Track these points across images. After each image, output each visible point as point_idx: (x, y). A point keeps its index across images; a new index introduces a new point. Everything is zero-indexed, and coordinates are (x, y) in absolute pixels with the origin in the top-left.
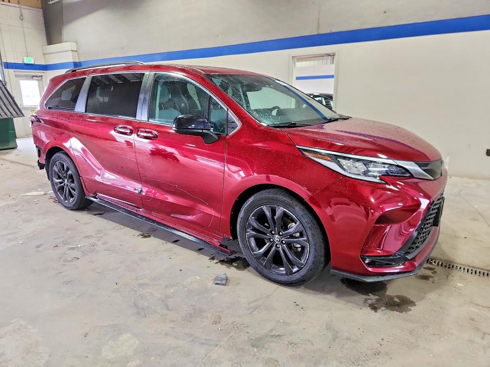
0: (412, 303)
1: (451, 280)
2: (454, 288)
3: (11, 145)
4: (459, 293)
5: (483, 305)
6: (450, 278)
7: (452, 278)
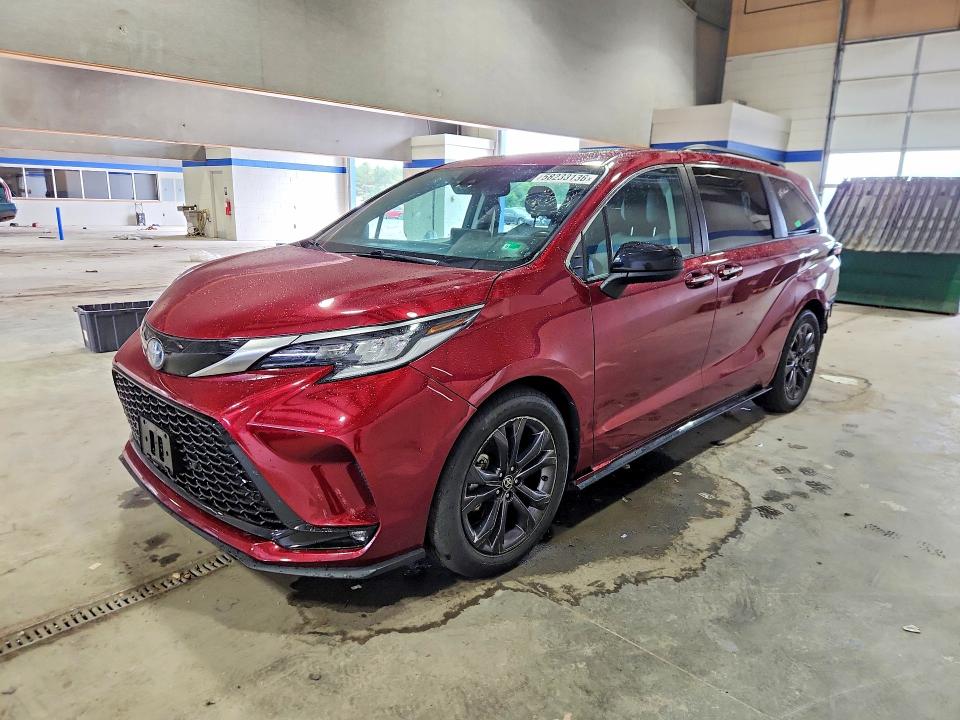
0: (127, 506)
1: (116, 565)
2: (99, 555)
3: (946, 307)
4: (85, 554)
5: (35, 561)
6: (122, 568)
7: (118, 570)
